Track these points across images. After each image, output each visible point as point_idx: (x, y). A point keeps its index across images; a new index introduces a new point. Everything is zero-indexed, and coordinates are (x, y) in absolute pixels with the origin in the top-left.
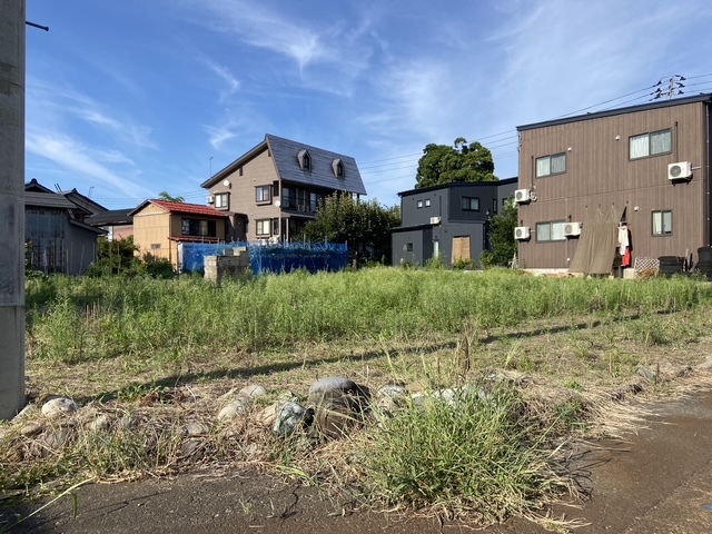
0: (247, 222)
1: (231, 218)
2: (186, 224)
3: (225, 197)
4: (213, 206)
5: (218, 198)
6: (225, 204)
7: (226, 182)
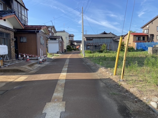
0: (154, 36)
1: (149, 36)
2: (137, 38)
3: (147, 30)
4: (144, 33)
5: (145, 31)
6: (147, 32)
7: (148, 26)
